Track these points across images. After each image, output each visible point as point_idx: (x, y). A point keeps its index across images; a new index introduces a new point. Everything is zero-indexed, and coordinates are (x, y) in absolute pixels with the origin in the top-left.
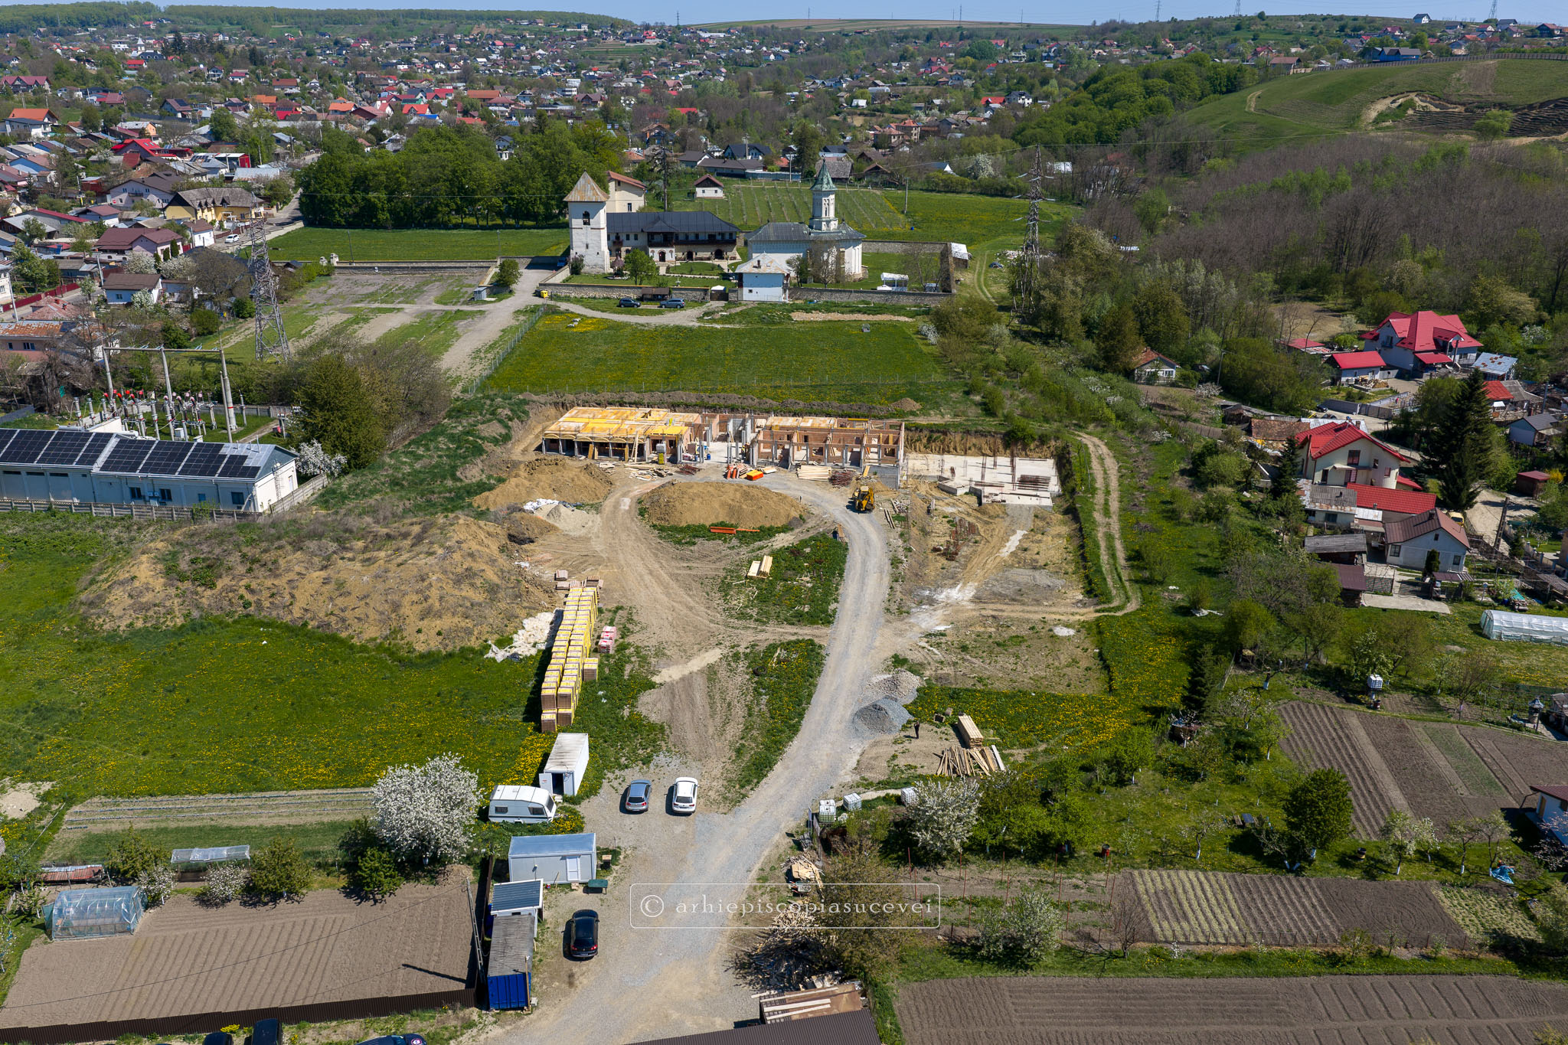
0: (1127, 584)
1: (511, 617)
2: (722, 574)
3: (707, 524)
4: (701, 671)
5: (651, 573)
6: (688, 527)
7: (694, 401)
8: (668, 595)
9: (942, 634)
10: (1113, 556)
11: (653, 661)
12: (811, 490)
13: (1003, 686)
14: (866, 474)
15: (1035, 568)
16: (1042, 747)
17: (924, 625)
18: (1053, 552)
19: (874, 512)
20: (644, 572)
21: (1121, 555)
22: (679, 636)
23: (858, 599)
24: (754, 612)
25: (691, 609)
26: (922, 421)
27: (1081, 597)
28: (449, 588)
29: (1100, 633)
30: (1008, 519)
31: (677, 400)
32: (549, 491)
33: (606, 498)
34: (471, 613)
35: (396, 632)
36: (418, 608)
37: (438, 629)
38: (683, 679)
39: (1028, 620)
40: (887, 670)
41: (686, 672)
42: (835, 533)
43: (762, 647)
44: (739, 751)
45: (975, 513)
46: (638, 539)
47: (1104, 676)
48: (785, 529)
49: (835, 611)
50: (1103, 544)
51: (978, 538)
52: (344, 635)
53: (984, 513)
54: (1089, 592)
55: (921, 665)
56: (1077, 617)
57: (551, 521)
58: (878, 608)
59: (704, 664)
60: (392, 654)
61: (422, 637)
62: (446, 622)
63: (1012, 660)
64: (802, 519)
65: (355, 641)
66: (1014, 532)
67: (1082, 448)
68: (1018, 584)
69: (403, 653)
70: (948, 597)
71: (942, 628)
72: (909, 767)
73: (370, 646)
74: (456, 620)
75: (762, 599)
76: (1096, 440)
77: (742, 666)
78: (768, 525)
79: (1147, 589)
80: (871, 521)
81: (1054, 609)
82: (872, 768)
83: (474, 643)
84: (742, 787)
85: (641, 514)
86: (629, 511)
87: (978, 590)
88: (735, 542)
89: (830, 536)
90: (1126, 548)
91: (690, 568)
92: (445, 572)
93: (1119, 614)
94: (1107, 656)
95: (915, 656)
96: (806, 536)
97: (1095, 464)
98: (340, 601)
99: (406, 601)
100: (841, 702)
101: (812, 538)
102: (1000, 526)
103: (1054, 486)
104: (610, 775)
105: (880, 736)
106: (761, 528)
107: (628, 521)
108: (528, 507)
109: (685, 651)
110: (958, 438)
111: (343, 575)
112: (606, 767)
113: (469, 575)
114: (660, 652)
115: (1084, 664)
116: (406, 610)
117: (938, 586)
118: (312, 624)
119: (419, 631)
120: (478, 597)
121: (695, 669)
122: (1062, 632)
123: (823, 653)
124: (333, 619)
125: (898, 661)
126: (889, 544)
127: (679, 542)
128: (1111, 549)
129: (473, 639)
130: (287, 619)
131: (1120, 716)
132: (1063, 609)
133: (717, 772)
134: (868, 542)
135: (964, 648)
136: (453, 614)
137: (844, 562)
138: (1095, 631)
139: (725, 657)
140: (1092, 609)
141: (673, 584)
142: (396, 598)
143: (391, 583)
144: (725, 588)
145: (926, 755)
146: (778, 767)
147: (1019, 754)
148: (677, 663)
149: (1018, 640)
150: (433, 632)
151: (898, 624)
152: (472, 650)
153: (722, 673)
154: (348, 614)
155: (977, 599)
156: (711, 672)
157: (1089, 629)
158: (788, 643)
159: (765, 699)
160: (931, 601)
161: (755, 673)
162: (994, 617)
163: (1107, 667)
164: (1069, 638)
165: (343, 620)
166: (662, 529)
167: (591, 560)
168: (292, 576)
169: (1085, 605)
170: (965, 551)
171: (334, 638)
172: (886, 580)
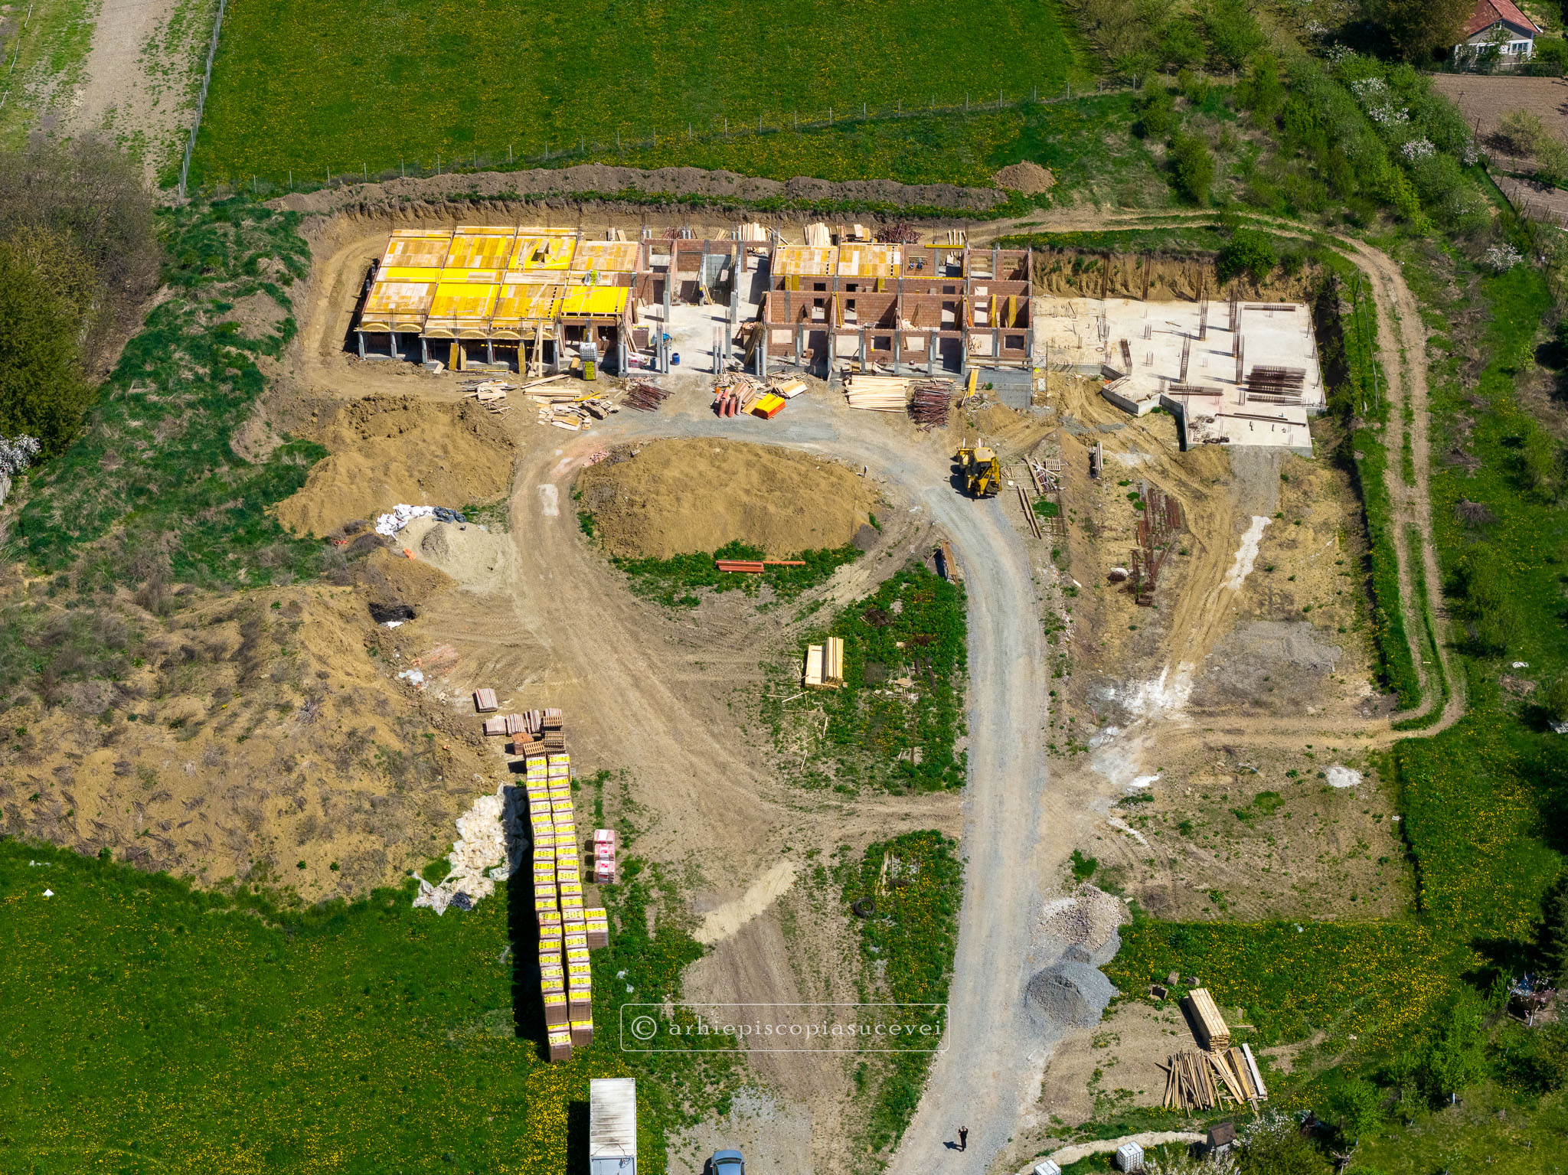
0: (1444, 655)
1: (436, 818)
2: (759, 677)
3: (710, 550)
4: (768, 913)
5: (637, 683)
6: (679, 561)
7: (614, 187)
8: (677, 735)
9: (1147, 798)
10: (1420, 587)
11: (686, 894)
12: (878, 439)
13: (1249, 911)
14: (973, 392)
15: (1289, 619)
16: (1318, 1038)
17: (1114, 777)
18: (1317, 573)
19: (999, 496)
20: (625, 682)
21: (1434, 582)
22: (718, 837)
23: (1000, 721)
24: (828, 768)
25: (723, 768)
26: (1058, 223)
27: (1367, 691)
28: (332, 779)
29: (1401, 779)
30: (1235, 486)
31: (584, 188)
32: (410, 484)
33: (511, 485)
34: (375, 821)
35: (263, 866)
36: (290, 822)
37: (330, 860)
38: (743, 932)
39: (1283, 755)
40: (1066, 889)
41: (746, 918)
42: (939, 557)
43: (858, 853)
44: (859, 1079)
45: (1174, 470)
46: (594, 598)
47: (1407, 876)
48: (850, 554)
49: (963, 756)
50: (1402, 556)
51: (1185, 541)
52: (176, 873)
53: (1192, 471)
54: (1382, 680)
55: (1118, 869)
56: (1364, 742)
57: (432, 562)
58: (1036, 745)
59: (770, 898)
60: (265, 909)
61: (308, 875)
62: (343, 845)
63: (1263, 848)
64: (875, 526)
65: (196, 886)
66: (1248, 522)
67: (1360, 284)
68: (1262, 660)
69: (282, 907)
70: (1148, 704)
71: (1143, 782)
72: (1124, 1094)
73: (225, 893)
74: (355, 838)
75: (839, 735)
76: (1384, 260)
77: (832, 896)
78: (817, 548)
79: (1477, 665)
80: (998, 520)
81: (1325, 724)
82: (1063, 1098)
83: (392, 880)
84: (877, 1149)
85: (586, 528)
86: (561, 521)
87: (1195, 679)
88: (766, 593)
89: (930, 565)
90: (1443, 566)
91: (700, 666)
92: (320, 748)
93: (1431, 731)
94: (1413, 834)
95: (1106, 852)
96: (887, 572)
97: (1385, 337)
98: (154, 809)
99: (269, 808)
100: (1001, 963)
101: (900, 576)
102: (1221, 503)
103: (1313, 394)
104: (673, 1139)
105: (1070, 1033)
106: (806, 555)
107: (566, 549)
108: (384, 526)
109: (733, 869)
110: (1130, 265)
111: (148, 760)
112: (665, 1123)
113: (357, 742)
114: (694, 879)
115: (1377, 849)
116: (271, 827)
117: (1130, 676)
118: (116, 853)
119: (301, 866)
120: (380, 787)
121: (759, 909)
122: (1343, 778)
123: (956, 854)
124: (151, 845)
125: (1083, 866)
126: (1035, 580)
127: (668, 600)
128: (1416, 566)
129: (389, 870)
130: (70, 842)
131: (1434, 968)
132: (1339, 724)
133: (833, 1122)
134: (998, 579)
135: (1184, 828)
136: (350, 829)
137: (963, 632)
138: (1393, 773)
139: (801, 879)
140: (1385, 721)
141: (682, 711)
142: (248, 803)
143: (237, 776)
144: (771, 712)
145: (1145, 1068)
146: (923, 1105)
147: (1284, 1055)
148: (727, 898)
149: (1268, 800)
150: (324, 866)
151: (1070, 780)
152: (391, 893)
153: (804, 917)
154: (173, 834)
155: (1198, 706)
156: (783, 911)
157: (1383, 769)
158: (900, 840)
159: (881, 964)
160: (1120, 716)
161: (857, 912)
162: (1229, 750)
163: (1412, 858)
164: (1350, 792)
165: (169, 845)
166: (633, 569)
167: (526, 656)
168: (57, 760)
169: (1375, 712)
170: (1167, 577)
171: (161, 882)
172: (1042, 671)
